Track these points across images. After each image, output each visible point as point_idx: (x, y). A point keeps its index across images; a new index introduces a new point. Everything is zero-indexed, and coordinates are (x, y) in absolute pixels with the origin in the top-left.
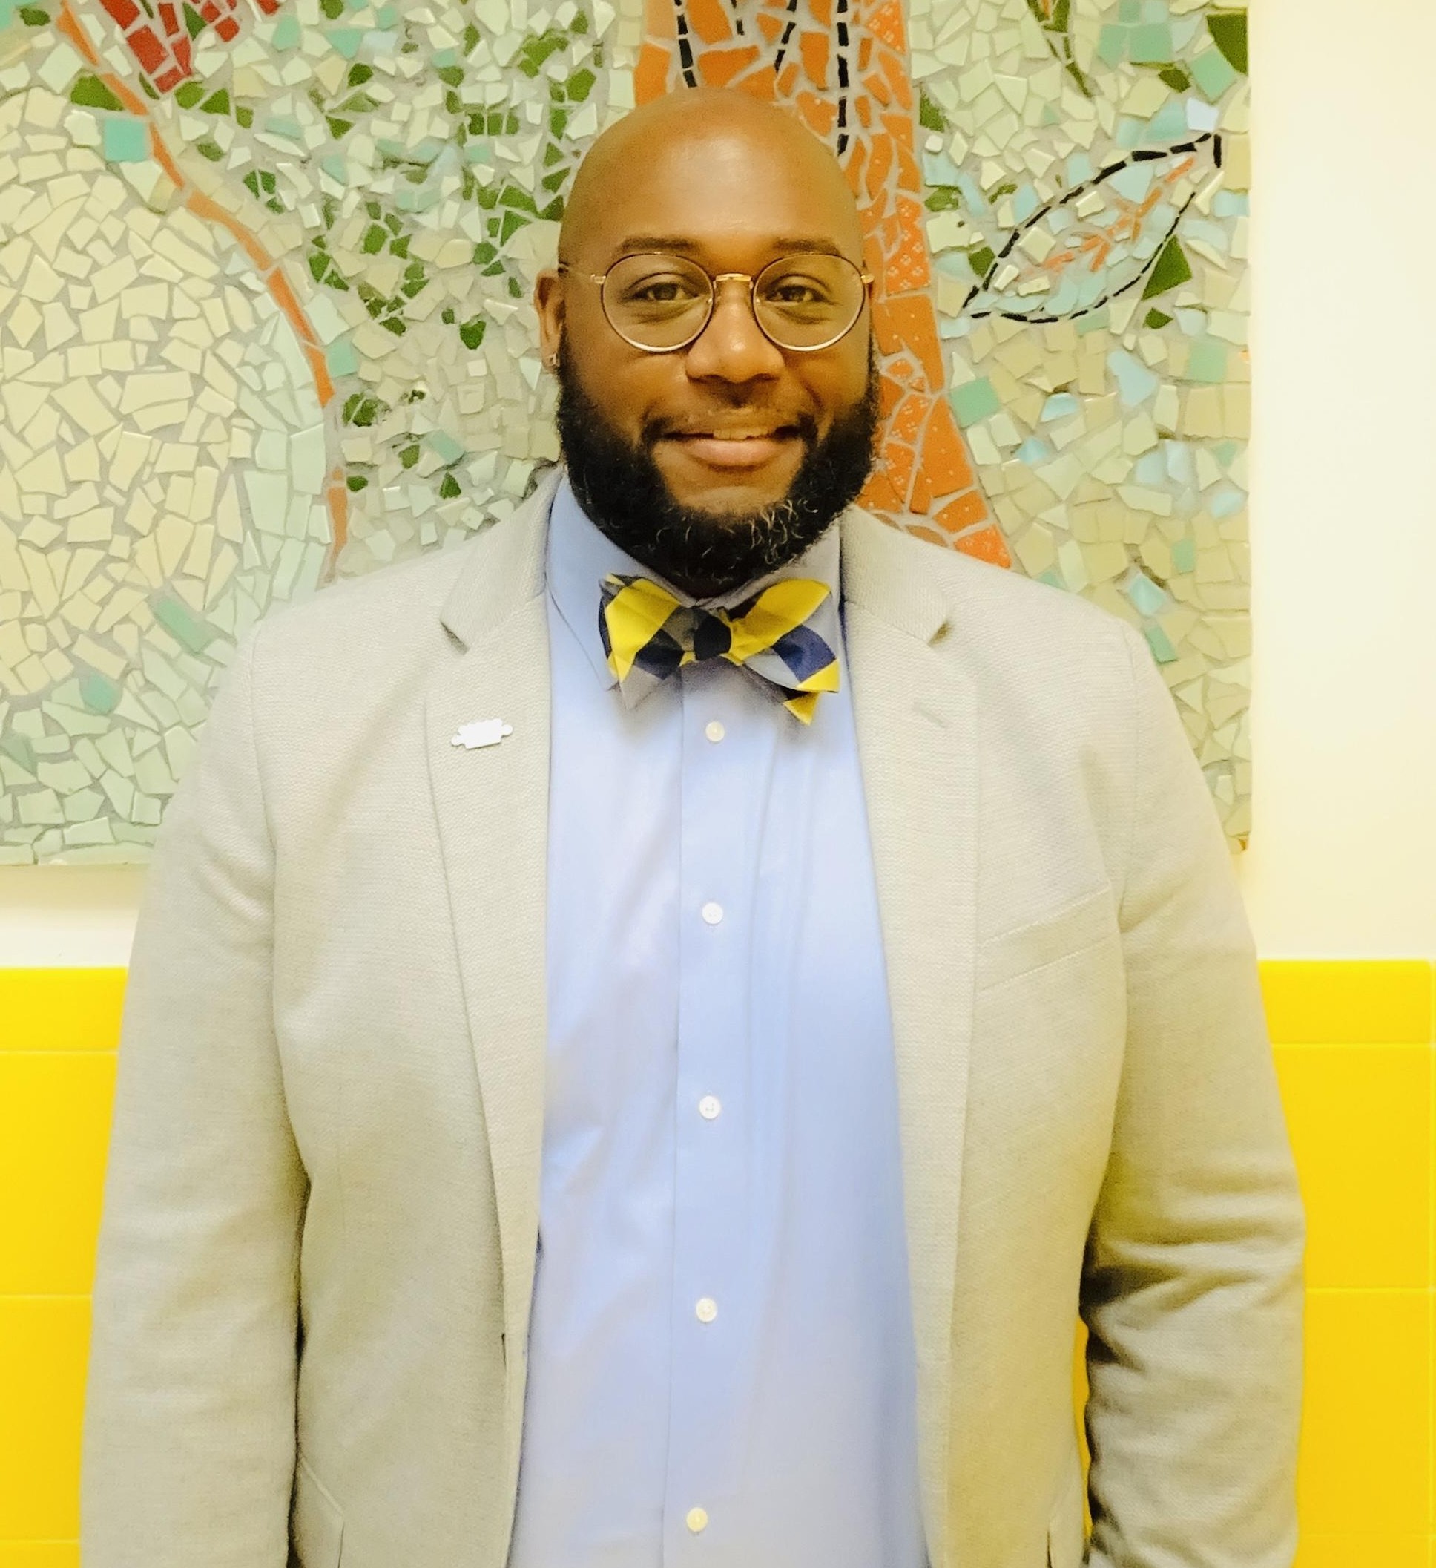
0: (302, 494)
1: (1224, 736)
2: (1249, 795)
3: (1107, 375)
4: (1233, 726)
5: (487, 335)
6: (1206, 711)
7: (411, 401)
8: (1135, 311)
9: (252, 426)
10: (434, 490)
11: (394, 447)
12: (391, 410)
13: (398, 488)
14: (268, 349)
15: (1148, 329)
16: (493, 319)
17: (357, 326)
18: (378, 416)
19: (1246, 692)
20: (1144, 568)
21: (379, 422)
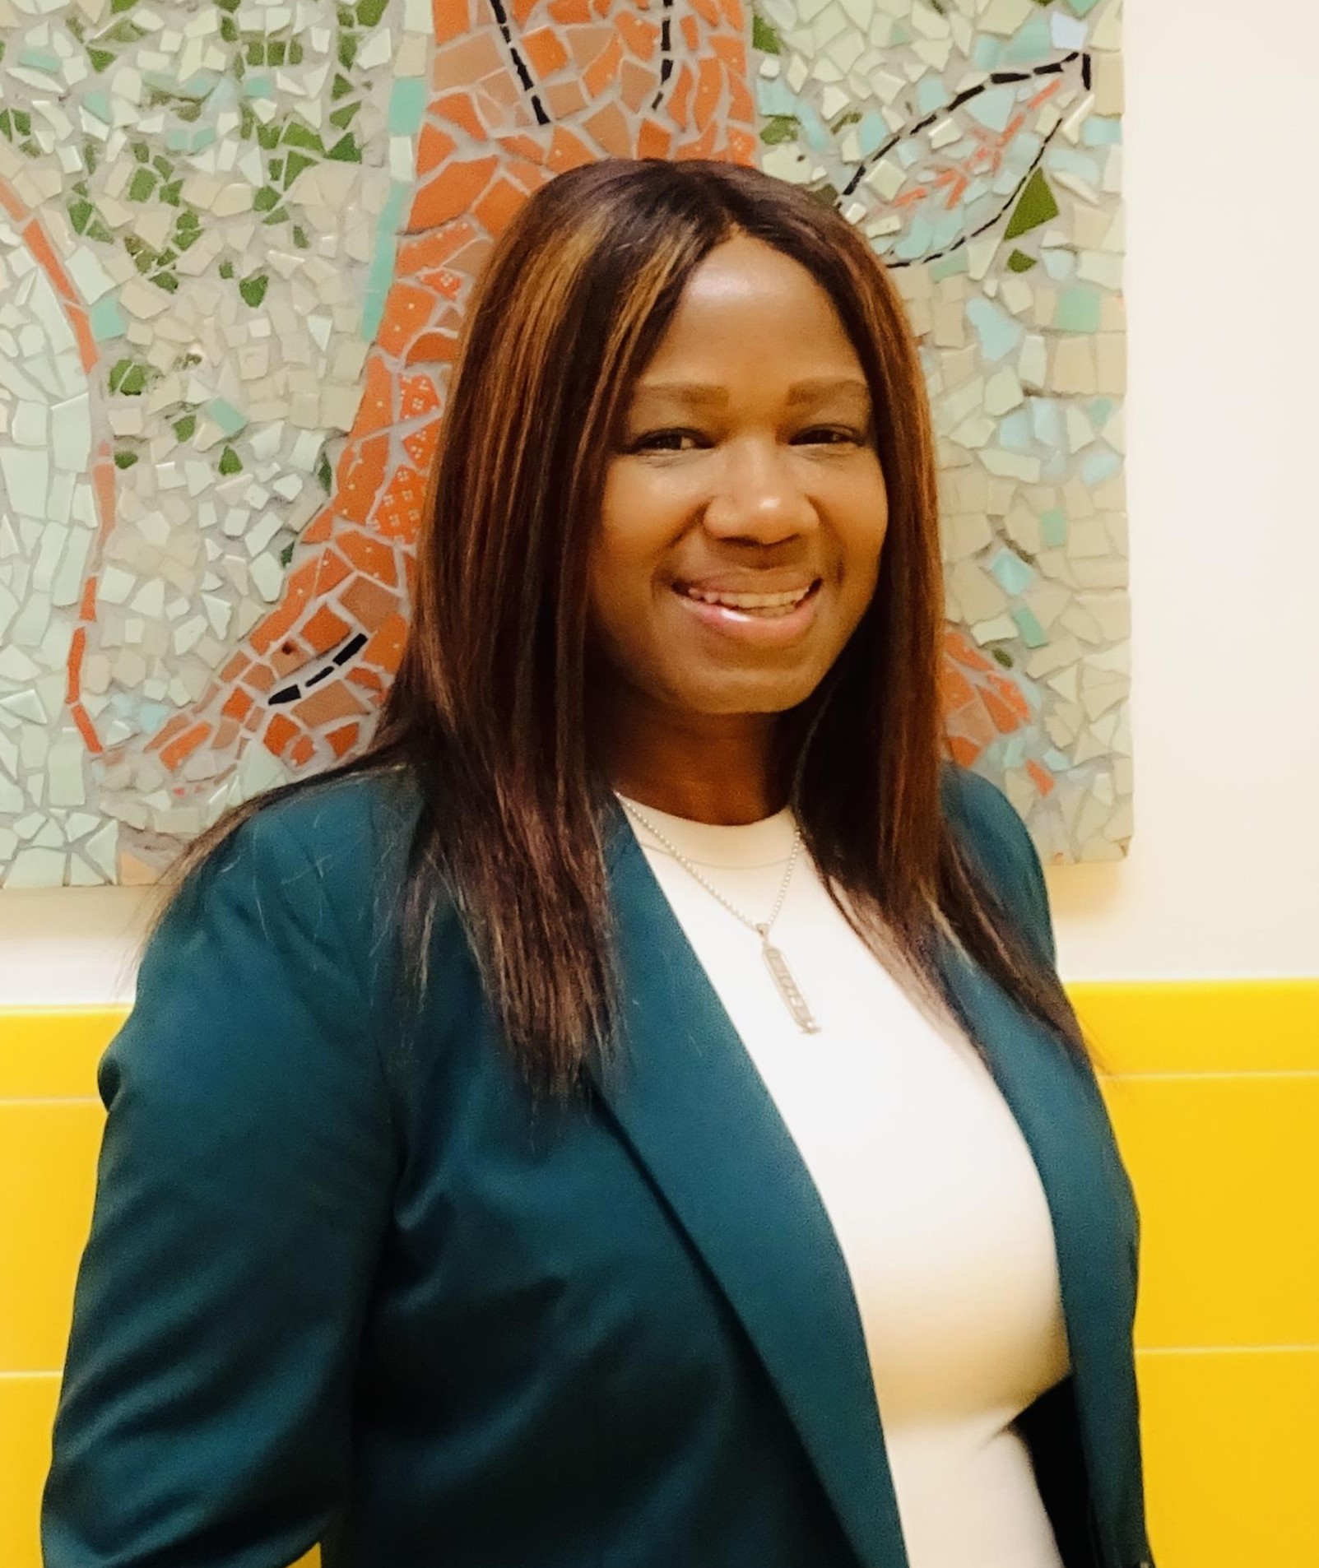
0: (64, 473)
1: (1102, 729)
2: (1130, 795)
3: (967, 327)
4: (1111, 718)
5: (271, 290)
6: (1079, 700)
7: (186, 366)
8: (996, 253)
9: (8, 397)
10: (213, 466)
11: (167, 417)
12: (164, 377)
13: (172, 464)
14: (24, 309)
15: (1012, 275)
16: (276, 272)
17: (125, 283)
18: (149, 383)
19: (1124, 679)
20: (1010, 544)
21: (150, 391)
